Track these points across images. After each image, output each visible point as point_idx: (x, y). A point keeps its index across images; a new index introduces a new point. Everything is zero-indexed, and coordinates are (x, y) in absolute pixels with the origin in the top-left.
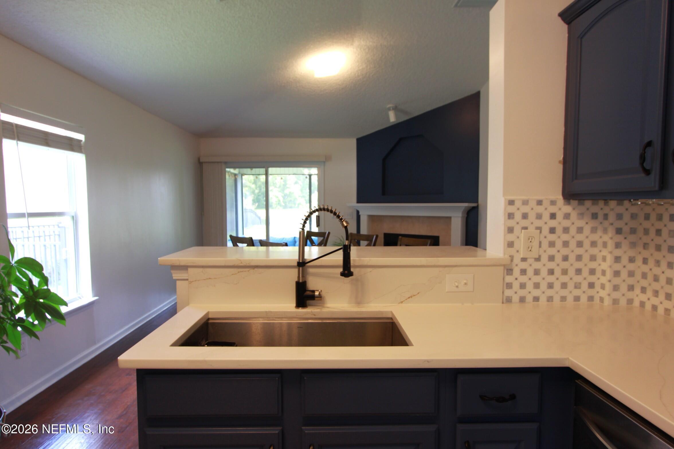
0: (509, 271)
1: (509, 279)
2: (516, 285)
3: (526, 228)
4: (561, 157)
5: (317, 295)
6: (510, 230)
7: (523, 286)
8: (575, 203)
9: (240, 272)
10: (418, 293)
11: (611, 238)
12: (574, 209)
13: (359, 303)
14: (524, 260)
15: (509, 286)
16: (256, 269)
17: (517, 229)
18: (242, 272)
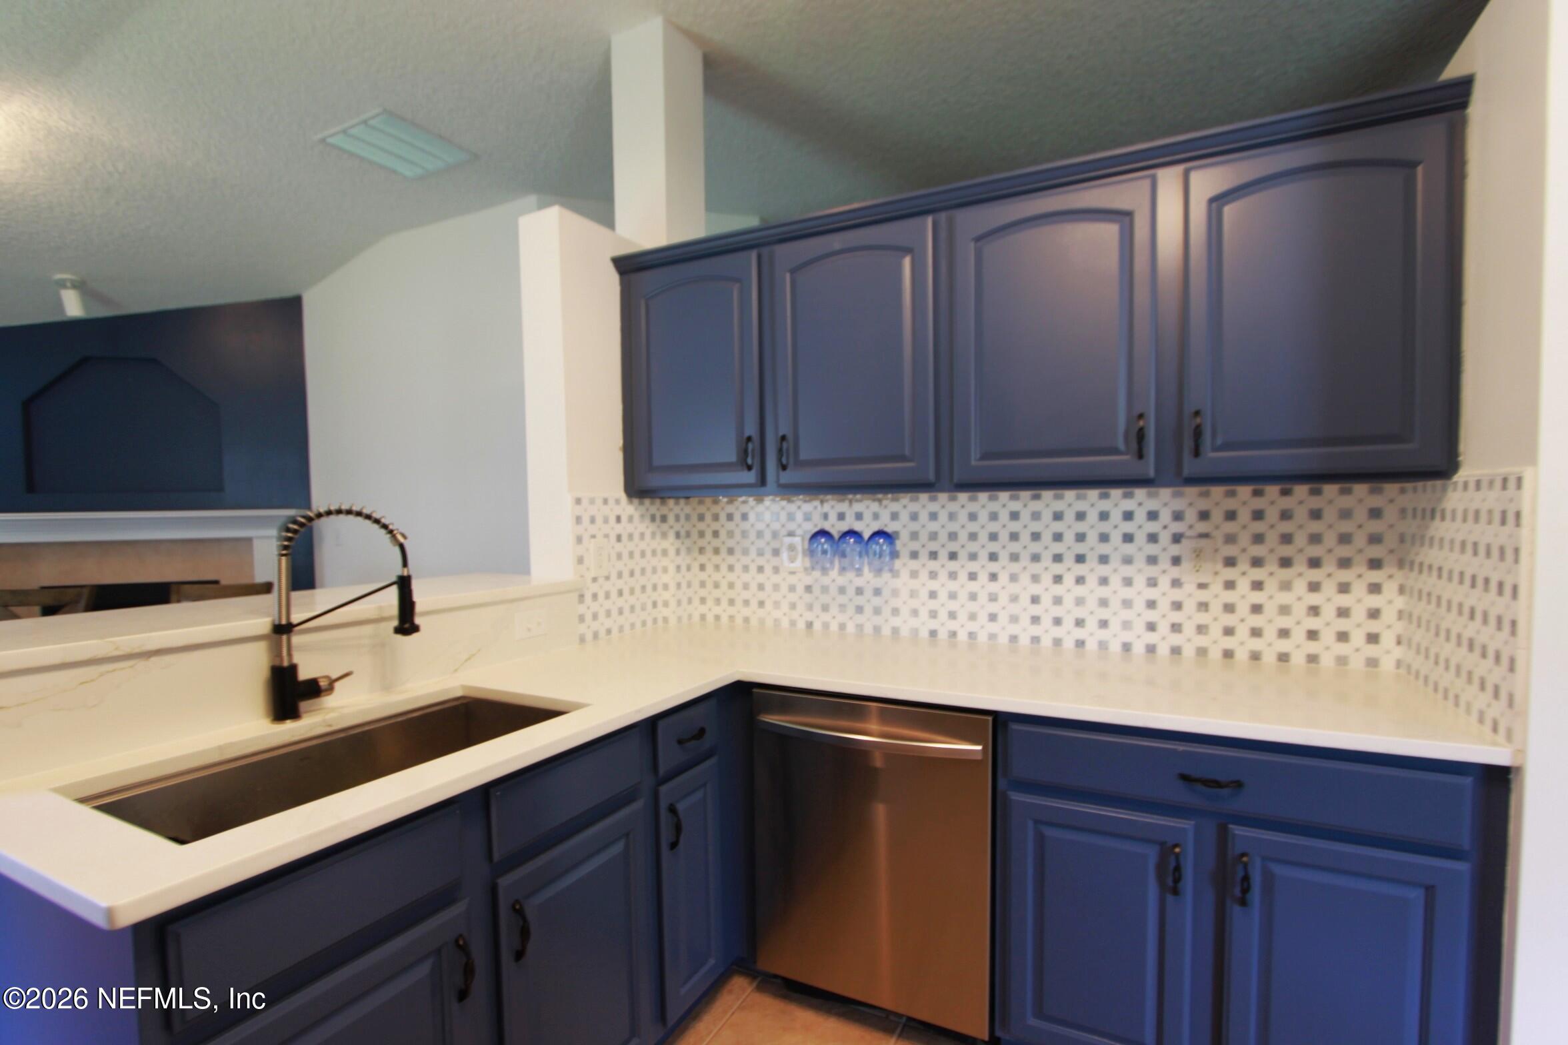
0: (581, 598)
1: (581, 609)
2: (589, 617)
3: (593, 537)
4: (620, 442)
5: (325, 685)
6: (579, 540)
7: (595, 617)
8: (636, 501)
9: (108, 672)
10: (479, 650)
11: (672, 544)
12: (636, 509)
13: (387, 687)
14: (594, 579)
15: (582, 619)
16: (154, 659)
17: (586, 539)
18: (114, 670)
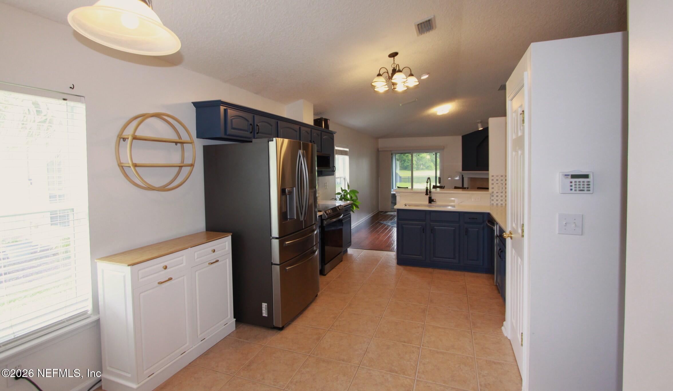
0: (493, 196)
1: (492, 198)
2: (495, 200)
3: (497, 183)
5: (434, 201)
6: (493, 184)
7: (497, 200)
10: (464, 201)
14: (497, 193)
15: (493, 200)
17: (495, 184)
